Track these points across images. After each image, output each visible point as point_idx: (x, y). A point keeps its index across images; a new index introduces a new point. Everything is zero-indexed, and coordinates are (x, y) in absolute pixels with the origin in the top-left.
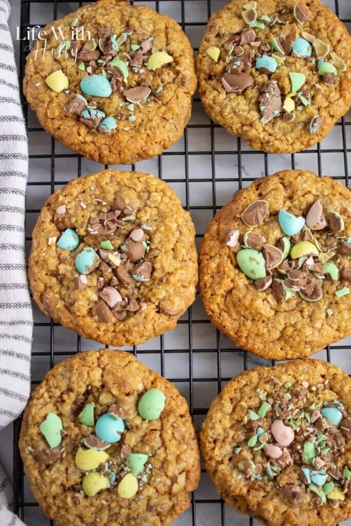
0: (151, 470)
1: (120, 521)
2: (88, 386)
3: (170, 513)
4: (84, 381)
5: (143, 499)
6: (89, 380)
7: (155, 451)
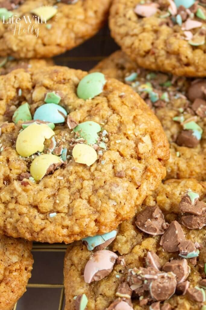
0: (107, 136)
1: (85, 195)
2: (18, 89)
3: (144, 177)
4: (12, 83)
5: (106, 164)
6: (17, 82)
7: (107, 119)
